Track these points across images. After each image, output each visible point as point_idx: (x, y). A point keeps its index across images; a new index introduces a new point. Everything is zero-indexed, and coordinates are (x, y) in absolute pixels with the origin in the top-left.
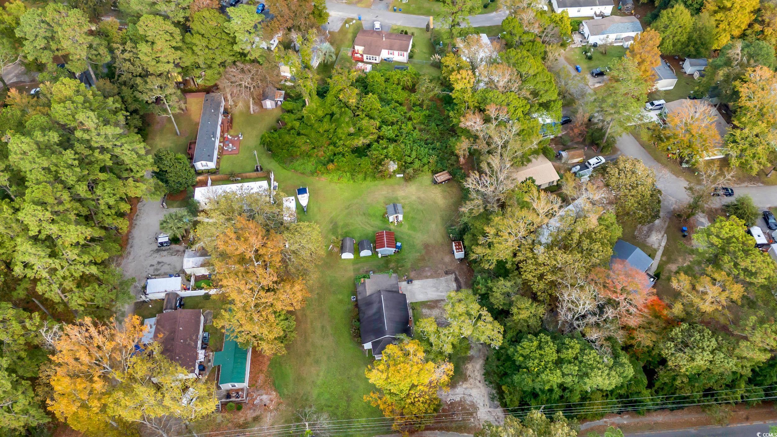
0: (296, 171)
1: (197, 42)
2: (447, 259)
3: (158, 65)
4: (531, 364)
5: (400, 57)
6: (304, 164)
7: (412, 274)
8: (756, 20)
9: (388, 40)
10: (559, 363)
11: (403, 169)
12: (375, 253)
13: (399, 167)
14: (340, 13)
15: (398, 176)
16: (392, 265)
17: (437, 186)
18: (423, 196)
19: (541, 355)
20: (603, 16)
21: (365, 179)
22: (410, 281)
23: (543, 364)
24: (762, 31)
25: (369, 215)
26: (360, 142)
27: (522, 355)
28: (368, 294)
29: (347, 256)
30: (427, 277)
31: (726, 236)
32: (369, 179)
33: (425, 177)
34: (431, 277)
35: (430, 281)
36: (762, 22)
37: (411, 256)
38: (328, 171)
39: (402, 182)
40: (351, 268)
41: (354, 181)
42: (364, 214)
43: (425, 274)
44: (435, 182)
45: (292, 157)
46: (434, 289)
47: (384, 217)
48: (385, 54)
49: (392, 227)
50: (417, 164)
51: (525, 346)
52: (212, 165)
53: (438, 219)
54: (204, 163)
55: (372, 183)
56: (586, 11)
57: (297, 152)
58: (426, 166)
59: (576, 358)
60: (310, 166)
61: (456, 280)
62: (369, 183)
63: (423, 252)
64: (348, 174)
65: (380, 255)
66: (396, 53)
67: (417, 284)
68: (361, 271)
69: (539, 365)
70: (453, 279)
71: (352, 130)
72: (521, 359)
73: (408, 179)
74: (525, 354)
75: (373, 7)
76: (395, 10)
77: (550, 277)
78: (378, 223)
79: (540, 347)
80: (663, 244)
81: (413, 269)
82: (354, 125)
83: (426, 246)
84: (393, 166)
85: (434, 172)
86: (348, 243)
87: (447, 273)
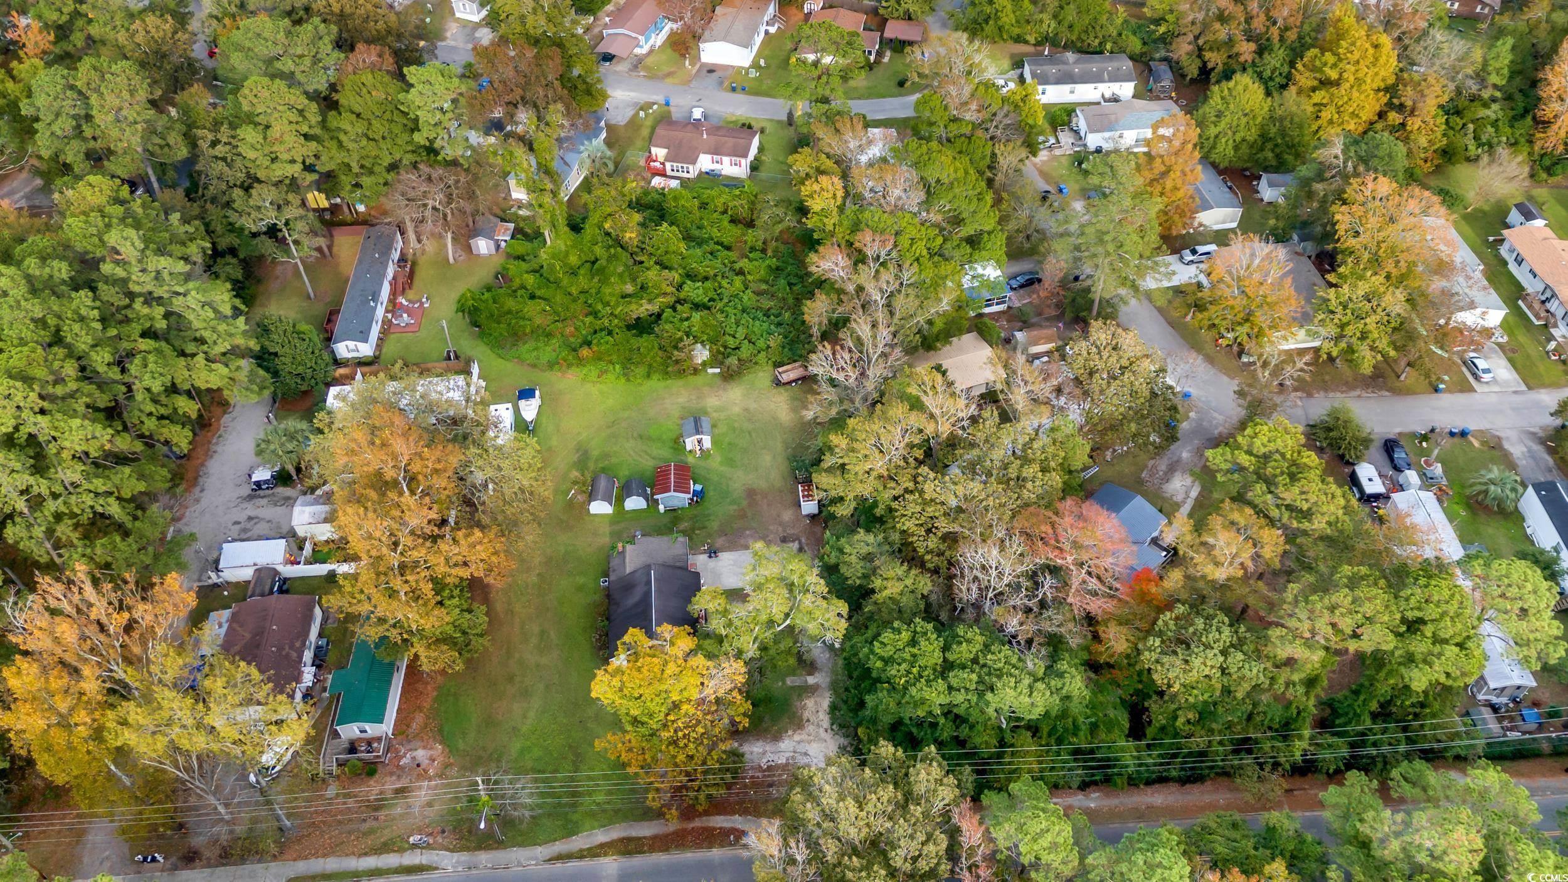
0: (520, 361)
1: (348, 128)
2: (788, 515)
3: (274, 166)
4: (894, 672)
5: (733, 168)
6: (536, 349)
7: (720, 542)
8: (1390, 105)
9: (713, 138)
10: (947, 667)
11: (718, 359)
12: (653, 503)
13: (713, 355)
14: (633, 94)
15: (710, 371)
16: (684, 525)
17: (781, 389)
18: (753, 406)
19: (914, 656)
20: (1115, 99)
21: (648, 376)
22: (713, 553)
23: (915, 670)
24: (1403, 125)
25: (649, 438)
26: (643, 308)
27: (882, 659)
28: (628, 571)
29: (600, 508)
30: (746, 548)
31: (1263, 450)
32: (655, 377)
33: (761, 374)
36: (1401, 108)
37: (718, 511)
38: (581, 362)
39: (718, 381)
40: (606, 529)
41: (628, 380)
42: (641, 437)
43: (743, 541)
44: (778, 383)
45: (516, 337)
47: (677, 444)
48: (705, 162)
49: (690, 460)
50: (746, 351)
51: (886, 641)
52: (366, 350)
53: (779, 447)
54: (351, 344)
55: (662, 384)
56: (1087, 92)
57: (524, 327)
58: (763, 354)
59: (975, 661)
60: (548, 353)
62: (656, 384)
63: (744, 503)
64: (617, 367)
65: (661, 508)
66: (726, 160)
67: (726, 558)
69: (909, 672)
71: (629, 288)
72: (879, 664)
73: (729, 376)
74: (886, 655)
75: (694, 84)
76: (734, 89)
77: (944, 526)
78: (663, 453)
79: (913, 642)
80: (1194, 493)
81: (723, 532)
82: (634, 280)
83: (751, 493)
84: (701, 354)
85: (777, 365)
86: (603, 484)
87: (784, 540)
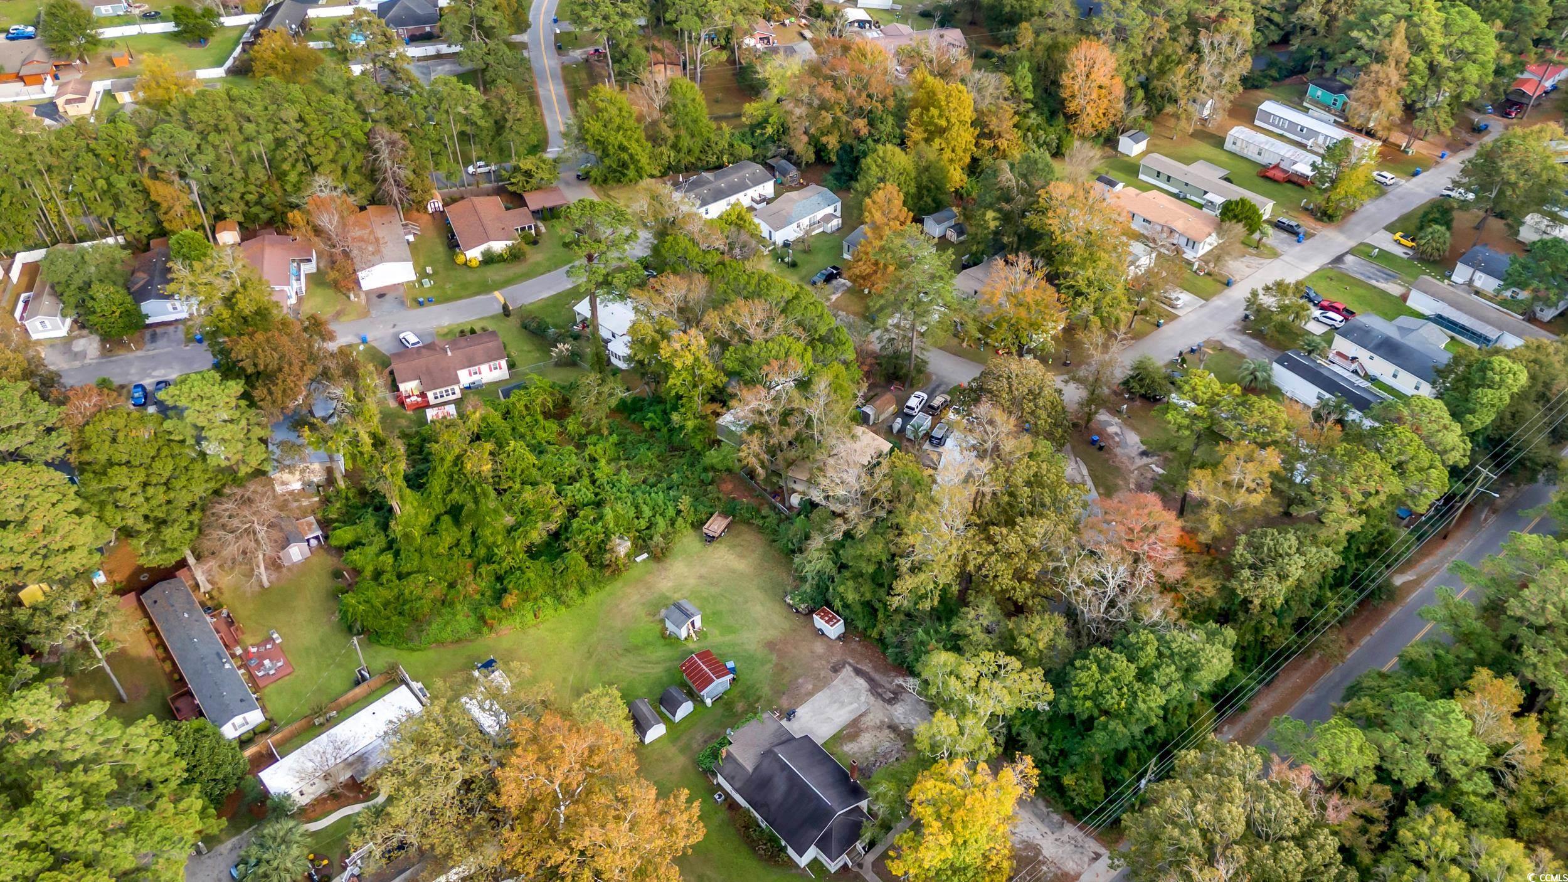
0: (440, 643)
2: (819, 647)
3: (50, 562)
4: (1111, 701)
5: (493, 373)
6: (447, 623)
7: (785, 702)
8: (982, 135)
9: (458, 352)
10: (1144, 675)
11: (642, 542)
12: (698, 701)
13: (635, 544)
15: (639, 559)
16: (740, 707)
17: (715, 544)
18: (703, 571)
19: (1113, 679)
20: (768, 200)
21: (583, 591)
22: (790, 715)
23: (1125, 690)
24: (996, 147)
25: (637, 648)
26: (537, 534)
27: (1086, 698)
28: (750, 769)
29: (656, 732)
30: (811, 694)
32: (591, 589)
33: (685, 540)
34: (816, 689)
35: (821, 698)
36: (990, 135)
37: (761, 677)
38: (509, 612)
39: (653, 565)
40: (672, 751)
41: (568, 606)
42: (626, 650)
43: (803, 691)
44: (710, 539)
45: (418, 622)
46: (836, 705)
47: (669, 639)
48: (465, 377)
49: (691, 645)
50: (661, 524)
51: (1084, 681)
52: (255, 717)
53: (759, 595)
54: (238, 720)
55: (603, 594)
57: (422, 607)
58: (680, 520)
59: (1160, 655)
60: (464, 621)
61: (858, 672)
62: (594, 597)
63: (774, 657)
64: (548, 599)
65: (709, 702)
66: (484, 368)
67: (803, 712)
68: (695, 746)
69: (1122, 696)
70: (853, 674)
71: (509, 520)
72: (1089, 704)
73: (659, 556)
74: (1089, 693)
75: (373, 313)
76: (422, 304)
77: (1035, 568)
78: (661, 653)
79: (1104, 670)
80: (1085, 472)
81: (779, 693)
82: (509, 509)
83: (771, 646)
84: (622, 547)
85: (698, 525)
86: (645, 709)
87: (836, 670)
